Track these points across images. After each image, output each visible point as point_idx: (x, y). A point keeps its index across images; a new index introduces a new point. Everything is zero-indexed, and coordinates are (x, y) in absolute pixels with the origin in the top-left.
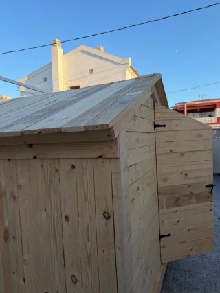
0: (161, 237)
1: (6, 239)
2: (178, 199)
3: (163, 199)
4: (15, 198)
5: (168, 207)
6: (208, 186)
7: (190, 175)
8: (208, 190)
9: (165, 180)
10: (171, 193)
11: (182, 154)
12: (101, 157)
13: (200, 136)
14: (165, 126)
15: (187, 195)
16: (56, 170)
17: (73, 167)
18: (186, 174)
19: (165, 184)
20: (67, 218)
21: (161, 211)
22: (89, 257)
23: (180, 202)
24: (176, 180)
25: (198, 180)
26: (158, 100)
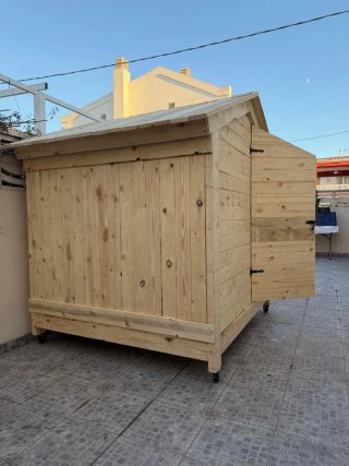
0: (252, 272)
1: (105, 239)
2: (274, 234)
3: (257, 231)
4: (116, 200)
5: (261, 240)
6: (309, 222)
7: (287, 208)
8: (309, 226)
9: (260, 211)
10: (266, 226)
11: (281, 184)
12: (197, 153)
13: (302, 165)
14: (262, 151)
15: (283, 230)
16: (157, 170)
17: (172, 165)
18: (283, 207)
19: (258, 215)
20: (165, 211)
21: (253, 244)
22: (183, 241)
23: (274, 237)
24: (271, 213)
25: (296, 215)
26: (256, 122)
